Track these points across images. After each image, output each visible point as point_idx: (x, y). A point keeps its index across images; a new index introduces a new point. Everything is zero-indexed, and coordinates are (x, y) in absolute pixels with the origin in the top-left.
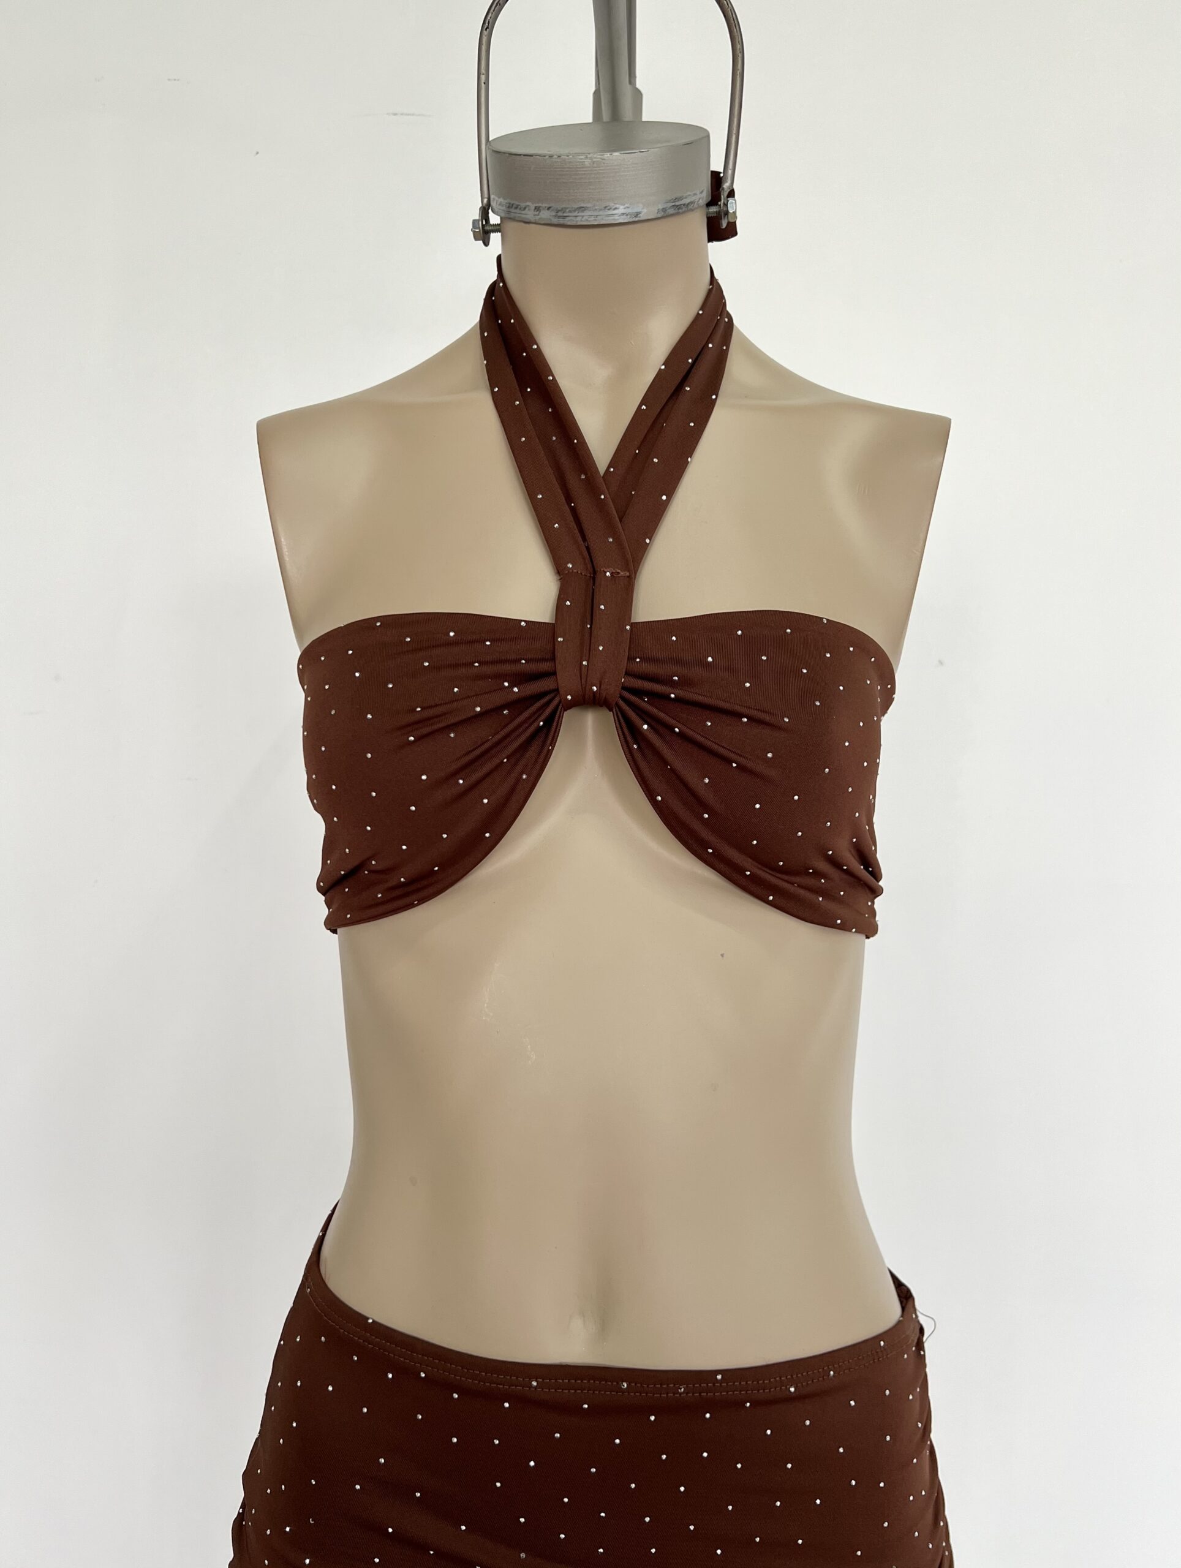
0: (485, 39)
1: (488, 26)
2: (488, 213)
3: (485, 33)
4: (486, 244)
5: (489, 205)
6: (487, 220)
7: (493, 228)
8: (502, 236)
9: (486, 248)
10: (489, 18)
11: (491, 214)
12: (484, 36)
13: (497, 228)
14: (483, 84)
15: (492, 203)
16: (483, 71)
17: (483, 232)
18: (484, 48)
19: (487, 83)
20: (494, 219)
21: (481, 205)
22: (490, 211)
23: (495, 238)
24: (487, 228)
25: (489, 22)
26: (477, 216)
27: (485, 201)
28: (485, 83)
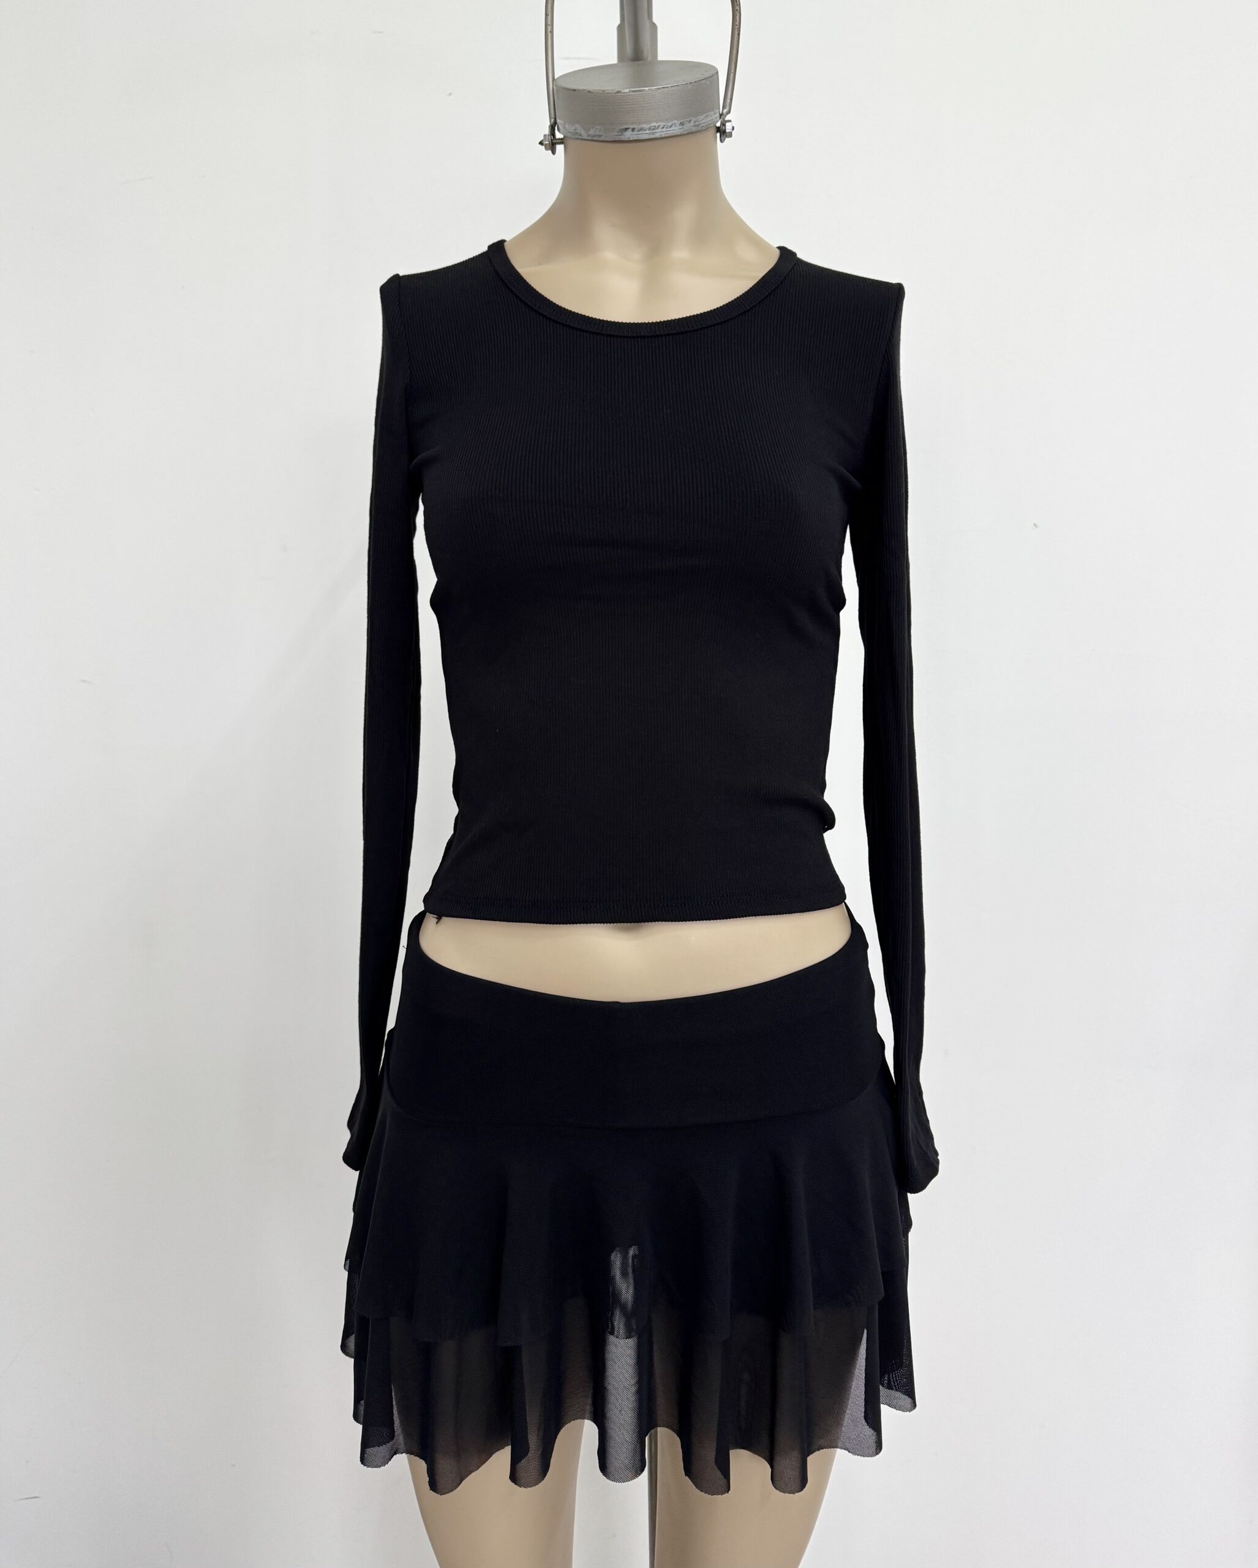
2: (555, 129)
4: (554, 152)
5: (555, 123)
6: (553, 133)
7: (559, 141)
8: (565, 146)
9: (554, 157)
11: (556, 131)
13: (561, 141)
14: (549, 33)
15: (558, 121)
16: (550, 22)
17: (551, 144)
19: (552, 32)
20: (559, 135)
21: (549, 124)
22: (556, 128)
23: (560, 148)
24: (554, 141)
26: (547, 131)
27: (553, 120)
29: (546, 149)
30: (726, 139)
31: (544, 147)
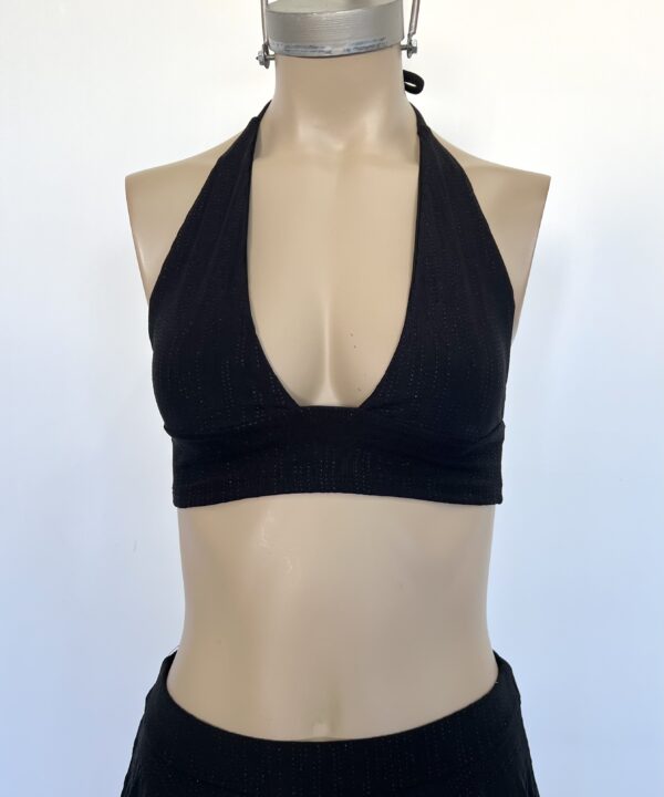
4: (267, 67)
11: (269, 50)
13: (273, 58)
17: (265, 60)
20: (271, 53)
21: (262, 43)
24: (267, 57)
26: (260, 48)
29: (261, 63)
30: (414, 55)
31: (258, 62)
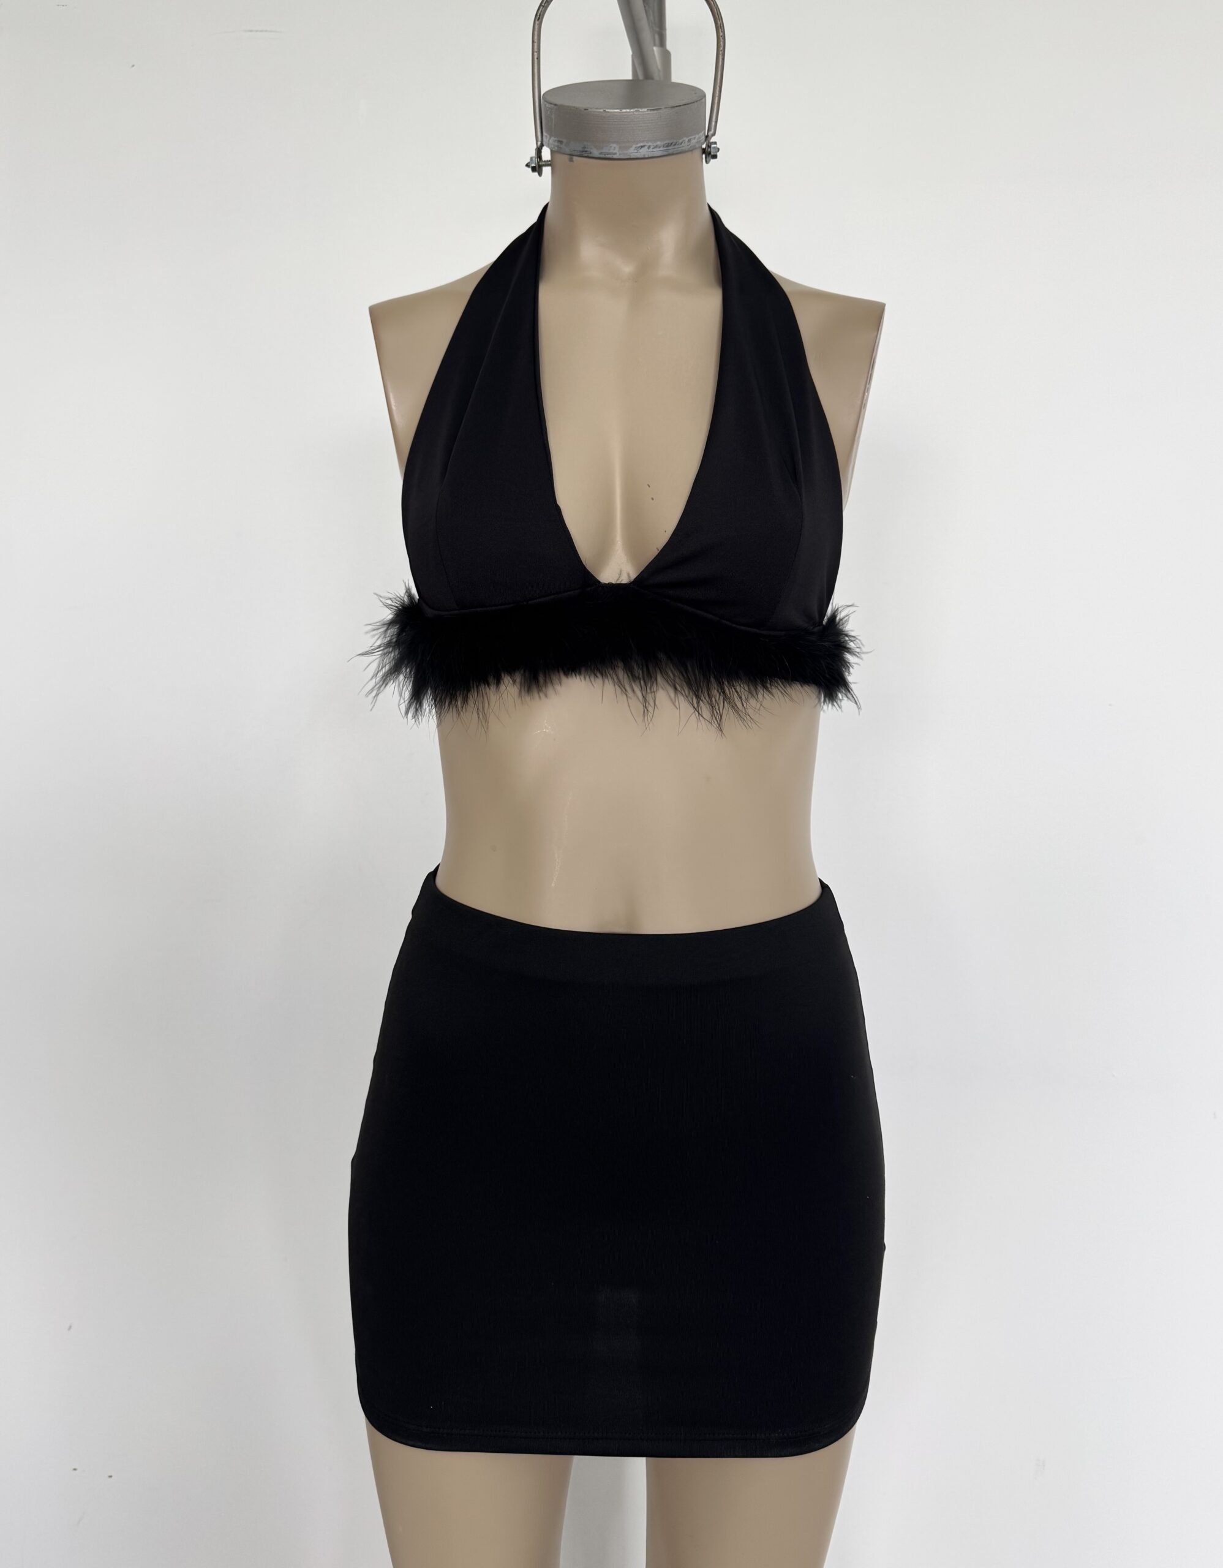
0: (537, 27)
1: (539, 17)
3: (537, 22)
6: (539, 156)
8: (552, 167)
9: (540, 178)
10: (540, 12)
12: (536, 25)
14: (536, 60)
16: (536, 50)
18: (536, 33)
25: (540, 16)
28: (537, 58)
